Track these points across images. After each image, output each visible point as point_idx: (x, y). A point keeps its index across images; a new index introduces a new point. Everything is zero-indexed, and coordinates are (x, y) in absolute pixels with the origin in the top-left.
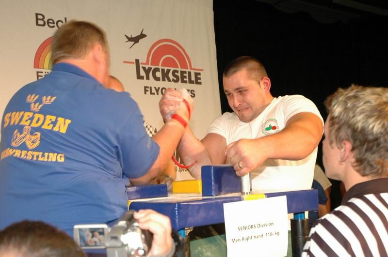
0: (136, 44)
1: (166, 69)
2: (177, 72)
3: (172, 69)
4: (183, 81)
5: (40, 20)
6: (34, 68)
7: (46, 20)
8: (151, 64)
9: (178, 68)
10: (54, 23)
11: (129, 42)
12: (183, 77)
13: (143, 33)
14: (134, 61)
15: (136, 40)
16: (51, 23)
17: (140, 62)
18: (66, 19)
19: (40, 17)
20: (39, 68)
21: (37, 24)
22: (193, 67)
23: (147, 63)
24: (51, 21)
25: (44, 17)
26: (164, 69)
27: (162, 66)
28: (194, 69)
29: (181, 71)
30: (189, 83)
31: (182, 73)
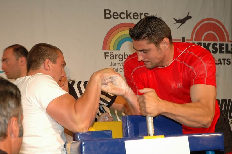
0: (183, 25)
1: (207, 43)
2: (216, 44)
3: (212, 43)
4: (221, 52)
5: (108, 14)
6: (103, 50)
7: (112, 14)
8: (195, 40)
9: (217, 41)
10: (118, 15)
11: (177, 24)
12: (221, 48)
13: (189, 15)
14: (181, 39)
15: (182, 21)
17: (186, 39)
18: (127, 11)
19: (107, 12)
20: (106, 50)
21: (105, 18)
23: (191, 40)
24: (115, 14)
25: (110, 11)
26: (205, 44)
27: (204, 40)
28: (231, 41)
29: (220, 44)
30: (226, 53)
31: (221, 45)
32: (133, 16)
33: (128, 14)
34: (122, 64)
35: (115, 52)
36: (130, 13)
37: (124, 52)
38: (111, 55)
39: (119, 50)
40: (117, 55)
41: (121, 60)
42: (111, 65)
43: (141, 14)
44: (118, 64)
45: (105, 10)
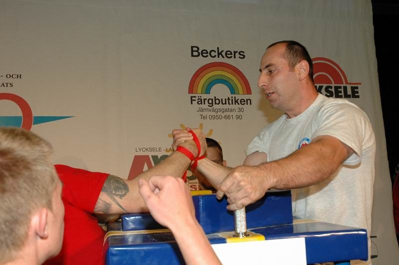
2: (331, 87)
3: (325, 86)
4: (338, 96)
5: (196, 52)
7: (200, 51)
9: (332, 83)
10: (207, 53)
12: (337, 92)
16: (205, 53)
18: (218, 48)
19: (195, 49)
20: (192, 93)
21: (192, 56)
25: (198, 48)
26: (316, 86)
29: (335, 87)
30: (345, 97)
31: (337, 88)
32: (226, 54)
33: (220, 52)
36: (222, 51)
39: (209, 93)
43: (235, 52)
45: (192, 47)
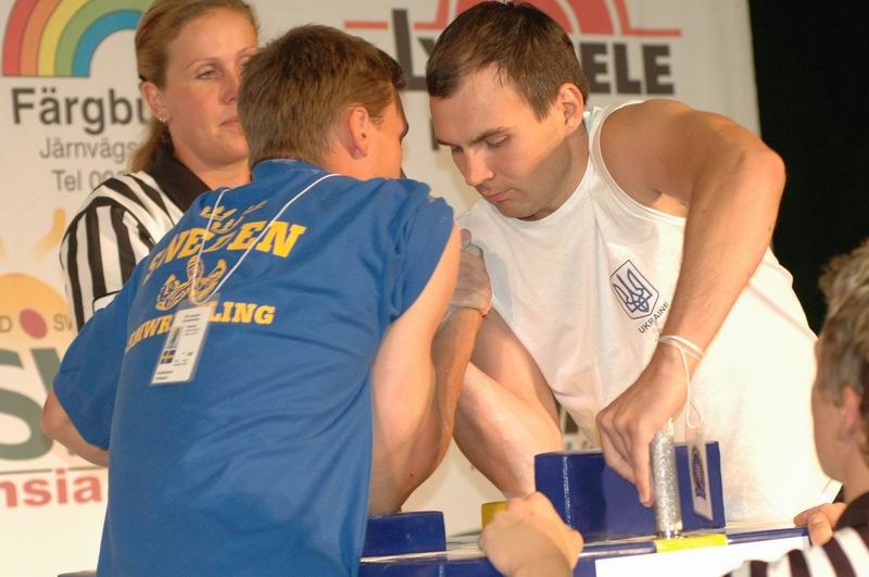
6: (4, 74)
9: (570, 30)
14: (388, 18)
17: (412, 18)
20: (19, 75)
22: (634, 23)
23: (440, 23)
28: (640, 32)
29: (582, 46)
30: (619, 91)
31: (590, 50)
34: (99, 149)
35: (67, 88)
37: (111, 86)
38: (44, 102)
39: (86, 74)
40: (75, 101)
41: (95, 127)
42: (46, 153)
44: (81, 149)
